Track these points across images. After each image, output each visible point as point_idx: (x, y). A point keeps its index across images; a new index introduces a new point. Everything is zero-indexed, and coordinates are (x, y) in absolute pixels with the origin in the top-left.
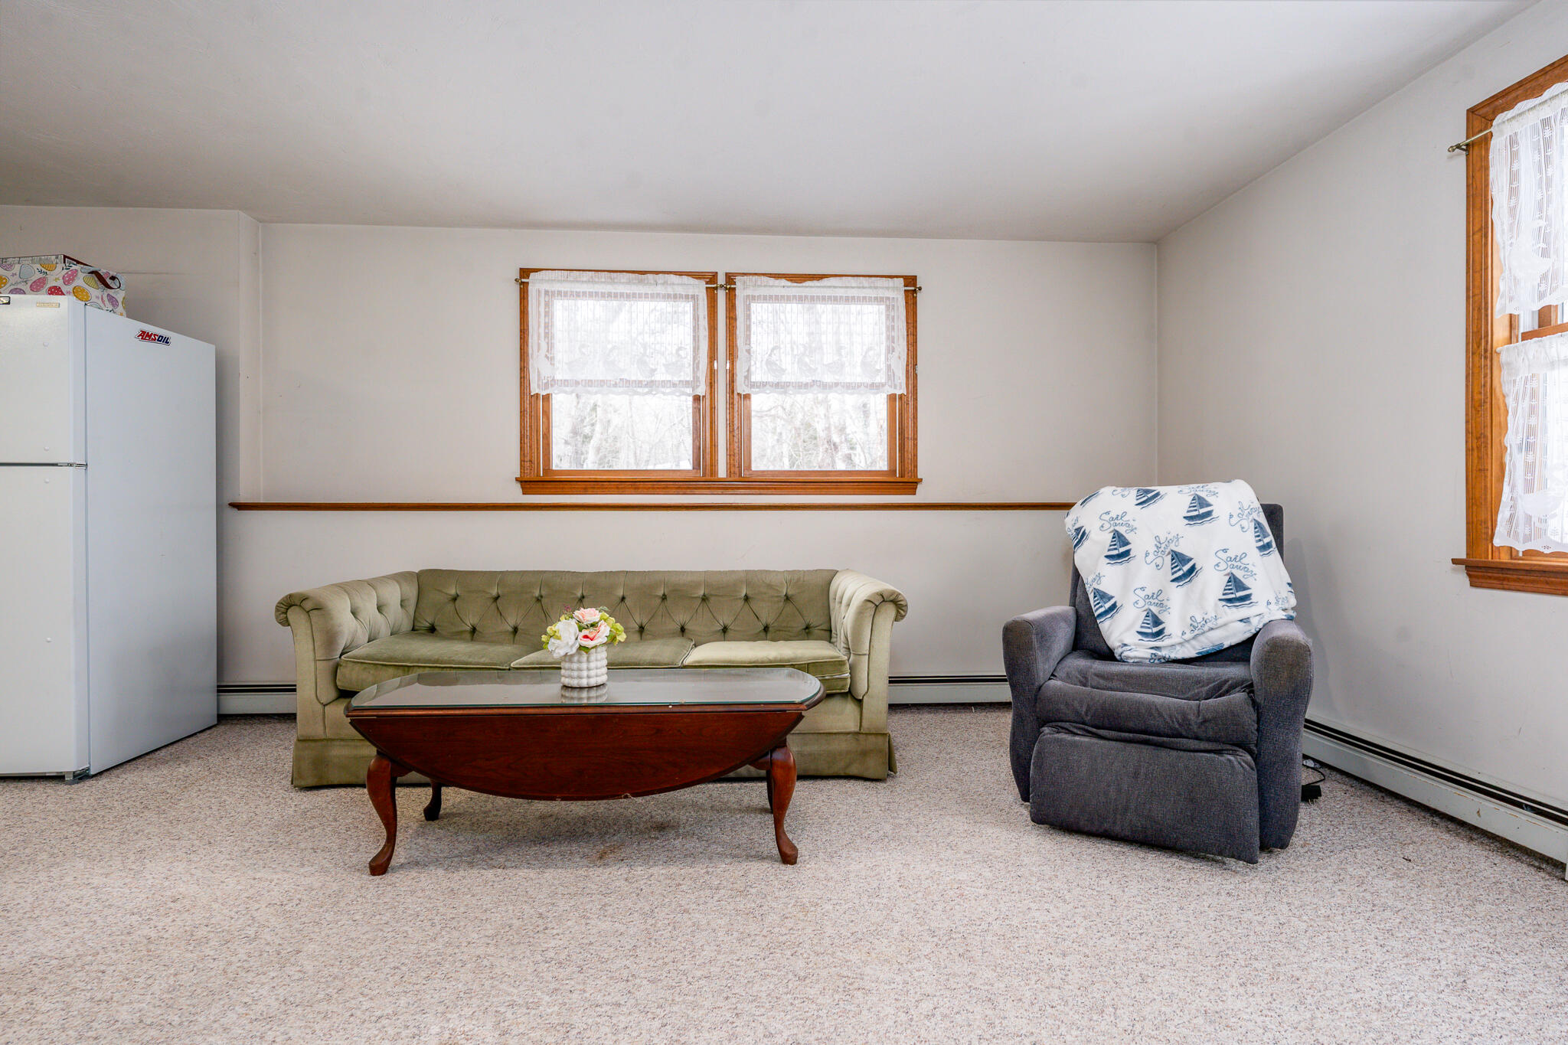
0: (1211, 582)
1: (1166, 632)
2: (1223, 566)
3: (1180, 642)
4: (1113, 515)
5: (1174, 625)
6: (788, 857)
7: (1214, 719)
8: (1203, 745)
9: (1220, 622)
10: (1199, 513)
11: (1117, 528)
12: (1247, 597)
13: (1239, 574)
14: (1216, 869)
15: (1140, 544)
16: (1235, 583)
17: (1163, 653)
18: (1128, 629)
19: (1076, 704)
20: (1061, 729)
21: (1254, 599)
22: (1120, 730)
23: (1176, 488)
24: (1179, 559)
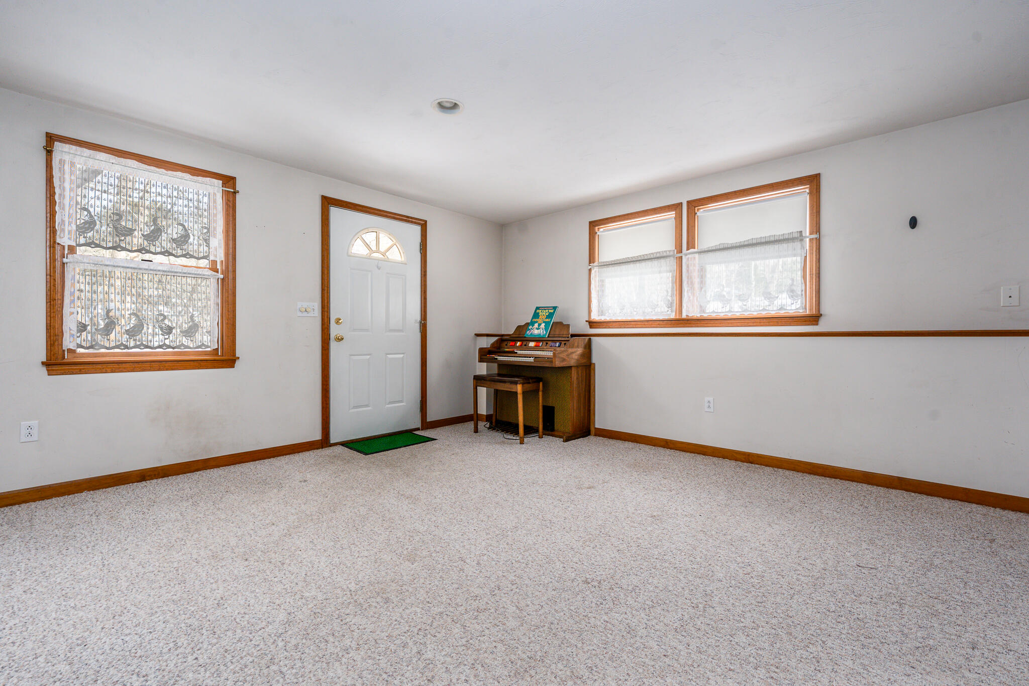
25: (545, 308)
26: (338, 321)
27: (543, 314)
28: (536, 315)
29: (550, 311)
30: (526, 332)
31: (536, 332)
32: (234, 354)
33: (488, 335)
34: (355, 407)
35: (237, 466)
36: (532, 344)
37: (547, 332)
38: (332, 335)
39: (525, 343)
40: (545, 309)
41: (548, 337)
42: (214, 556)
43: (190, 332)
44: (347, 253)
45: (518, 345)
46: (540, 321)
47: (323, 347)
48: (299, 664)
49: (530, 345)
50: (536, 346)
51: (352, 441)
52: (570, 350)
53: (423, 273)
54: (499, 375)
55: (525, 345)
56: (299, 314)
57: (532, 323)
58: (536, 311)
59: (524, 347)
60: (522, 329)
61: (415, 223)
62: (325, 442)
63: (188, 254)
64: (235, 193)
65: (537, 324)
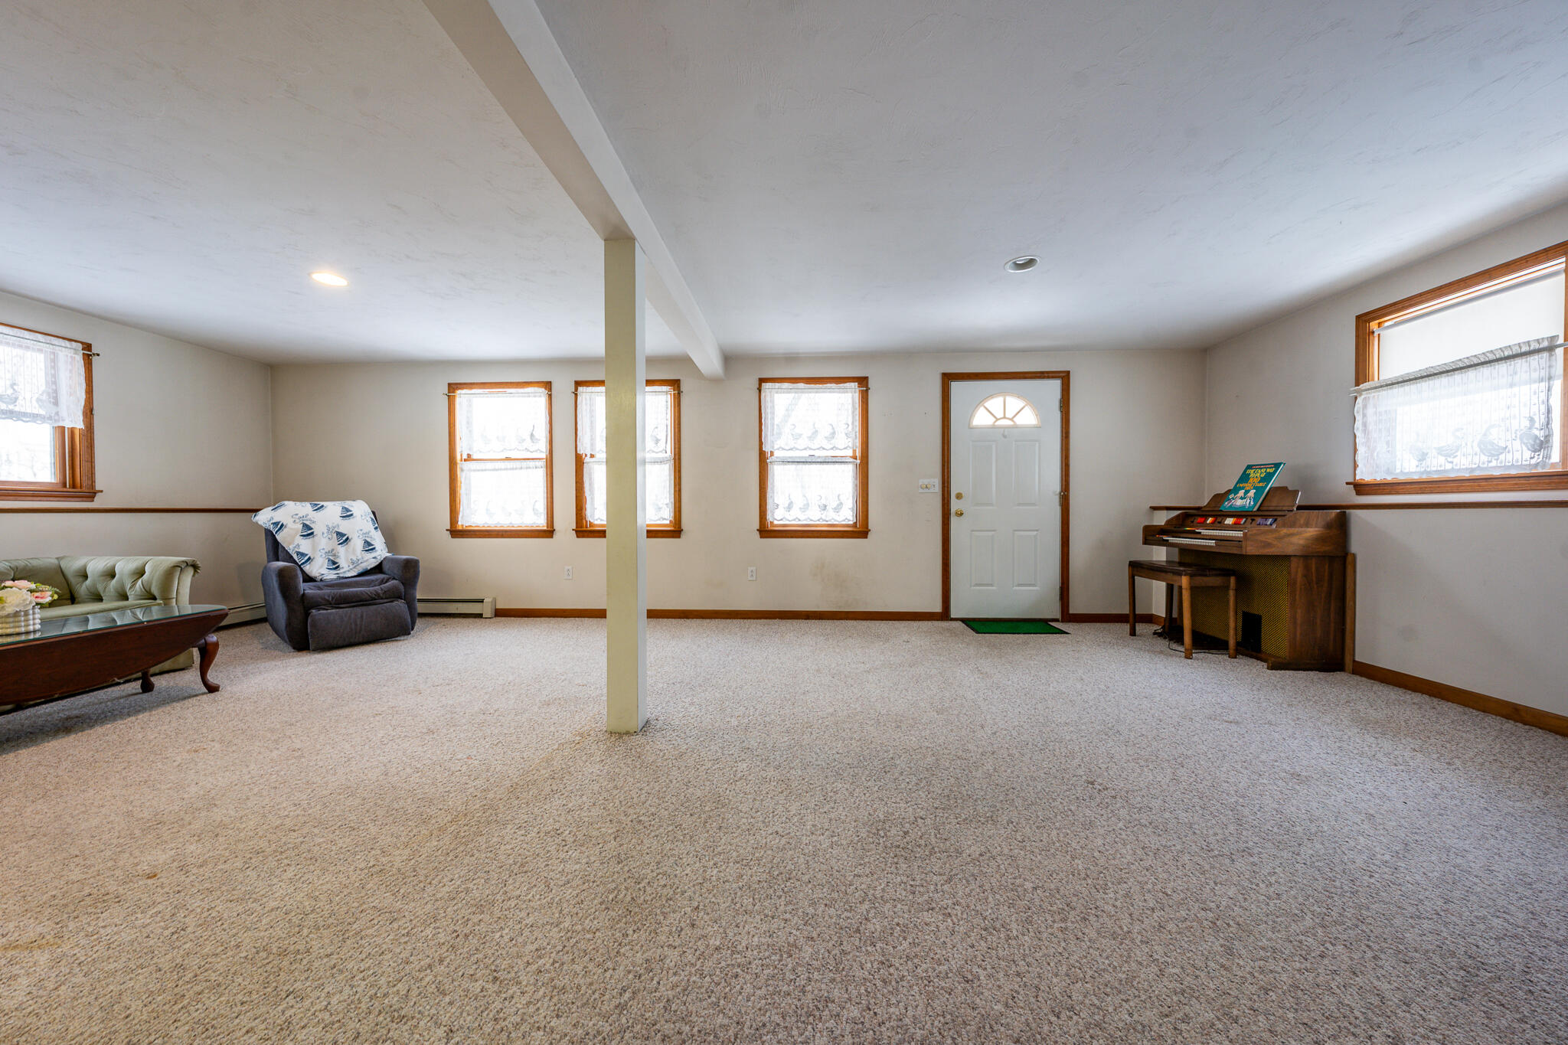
0: (357, 544)
1: (341, 566)
2: (361, 537)
3: (348, 570)
4: (300, 515)
5: (343, 562)
6: (212, 689)
7: (388, 591)
8: (386, 601)
9: (365, 559)
10: (347, 514)
11: (305, 522)
12: (374, 549)
13: (369, 540)
14: (395, 643)
15: (318, 529)
16: (367, 543)
17: (341, 575)
18: (321, 567)
19: (327, 597)
20: (319, 609)
21: (377, 549)
22: (348, 603)
23: (333, 503)
24: (340, 535)
25: (1260, 466)
26: (959, 496)
27: (1256, 475)
28: (1244, 478)
29: (1268, 470)
30: (1223, 503)
31: (1239, 503)
32: (867, 528)
33: (1168, 508)
34: (977, 585)
35: (868, 621)
36: (1229, 521)
37: (1255, 505)
38: (953, 510)
39: (1219, 519)
40: (1261, 469)
41: (1258, 510)
42: (818, 671)
43: (837, 509)
44: (969, 424)
45: (1208, 522)
46: (1248, 486)
47: (943, 522)
48: (822, 733)
49: (1226, 523)
50: (1235, 523)
51: (974, 620)
52: (1284, 531)
53: (1064, 435)
54: (1181, 564)
55: (1220, 523)
56: (921, 491)
57: (1235, 490)
58: (1245, 471)
59: (1218, 524)
60: (1219, 498)
61: (1053, 377)
62: (945, 615)
63: (834, 447)
64: (867, 391)
65: (1244, 491)
